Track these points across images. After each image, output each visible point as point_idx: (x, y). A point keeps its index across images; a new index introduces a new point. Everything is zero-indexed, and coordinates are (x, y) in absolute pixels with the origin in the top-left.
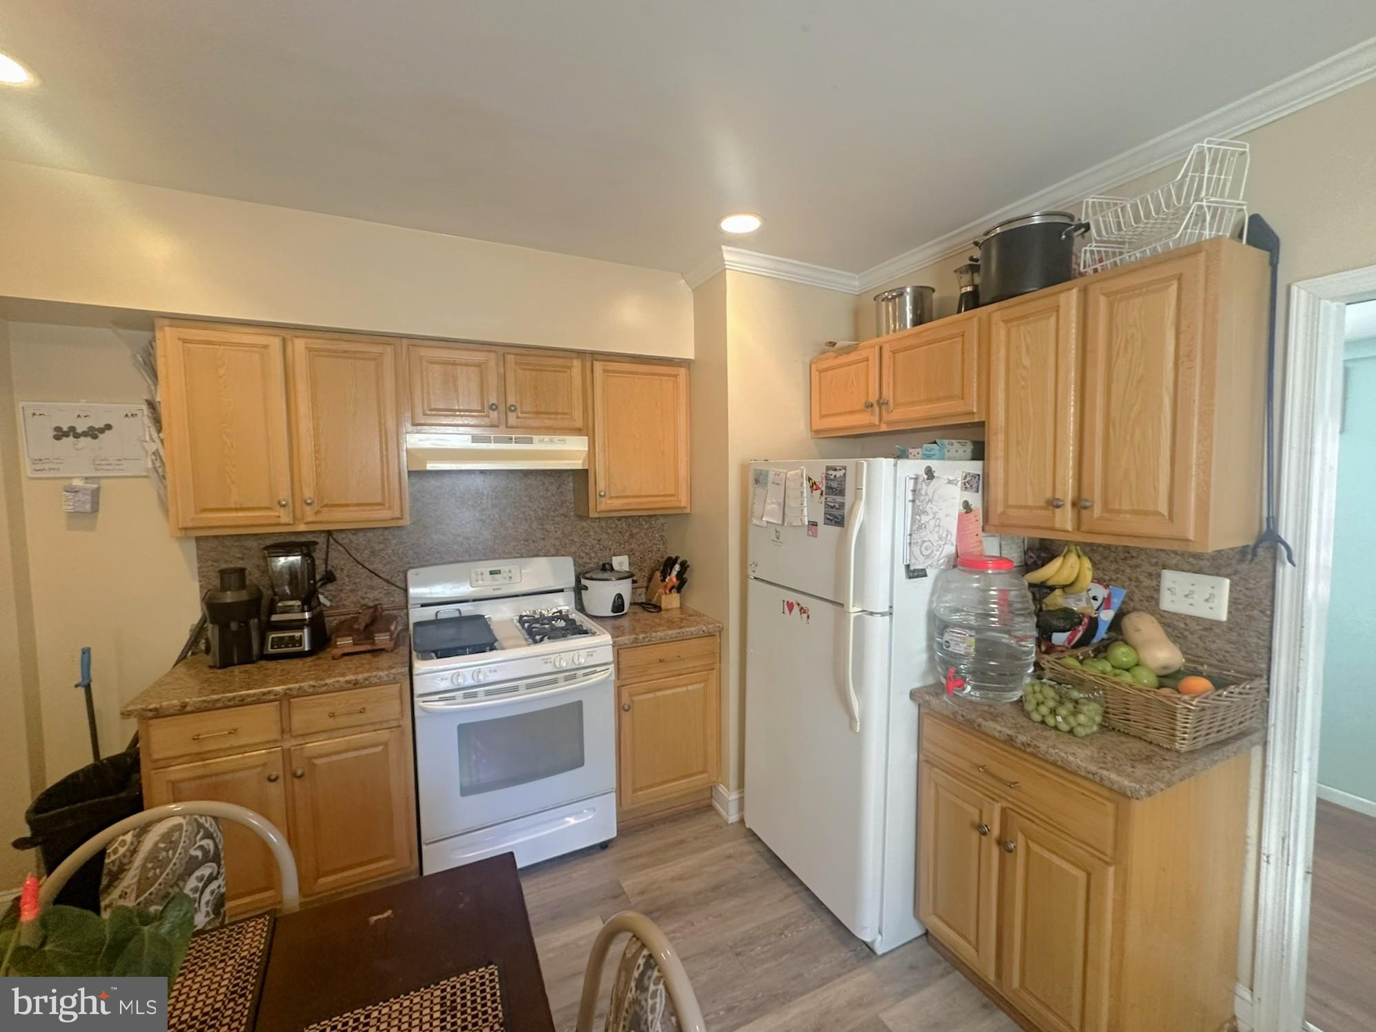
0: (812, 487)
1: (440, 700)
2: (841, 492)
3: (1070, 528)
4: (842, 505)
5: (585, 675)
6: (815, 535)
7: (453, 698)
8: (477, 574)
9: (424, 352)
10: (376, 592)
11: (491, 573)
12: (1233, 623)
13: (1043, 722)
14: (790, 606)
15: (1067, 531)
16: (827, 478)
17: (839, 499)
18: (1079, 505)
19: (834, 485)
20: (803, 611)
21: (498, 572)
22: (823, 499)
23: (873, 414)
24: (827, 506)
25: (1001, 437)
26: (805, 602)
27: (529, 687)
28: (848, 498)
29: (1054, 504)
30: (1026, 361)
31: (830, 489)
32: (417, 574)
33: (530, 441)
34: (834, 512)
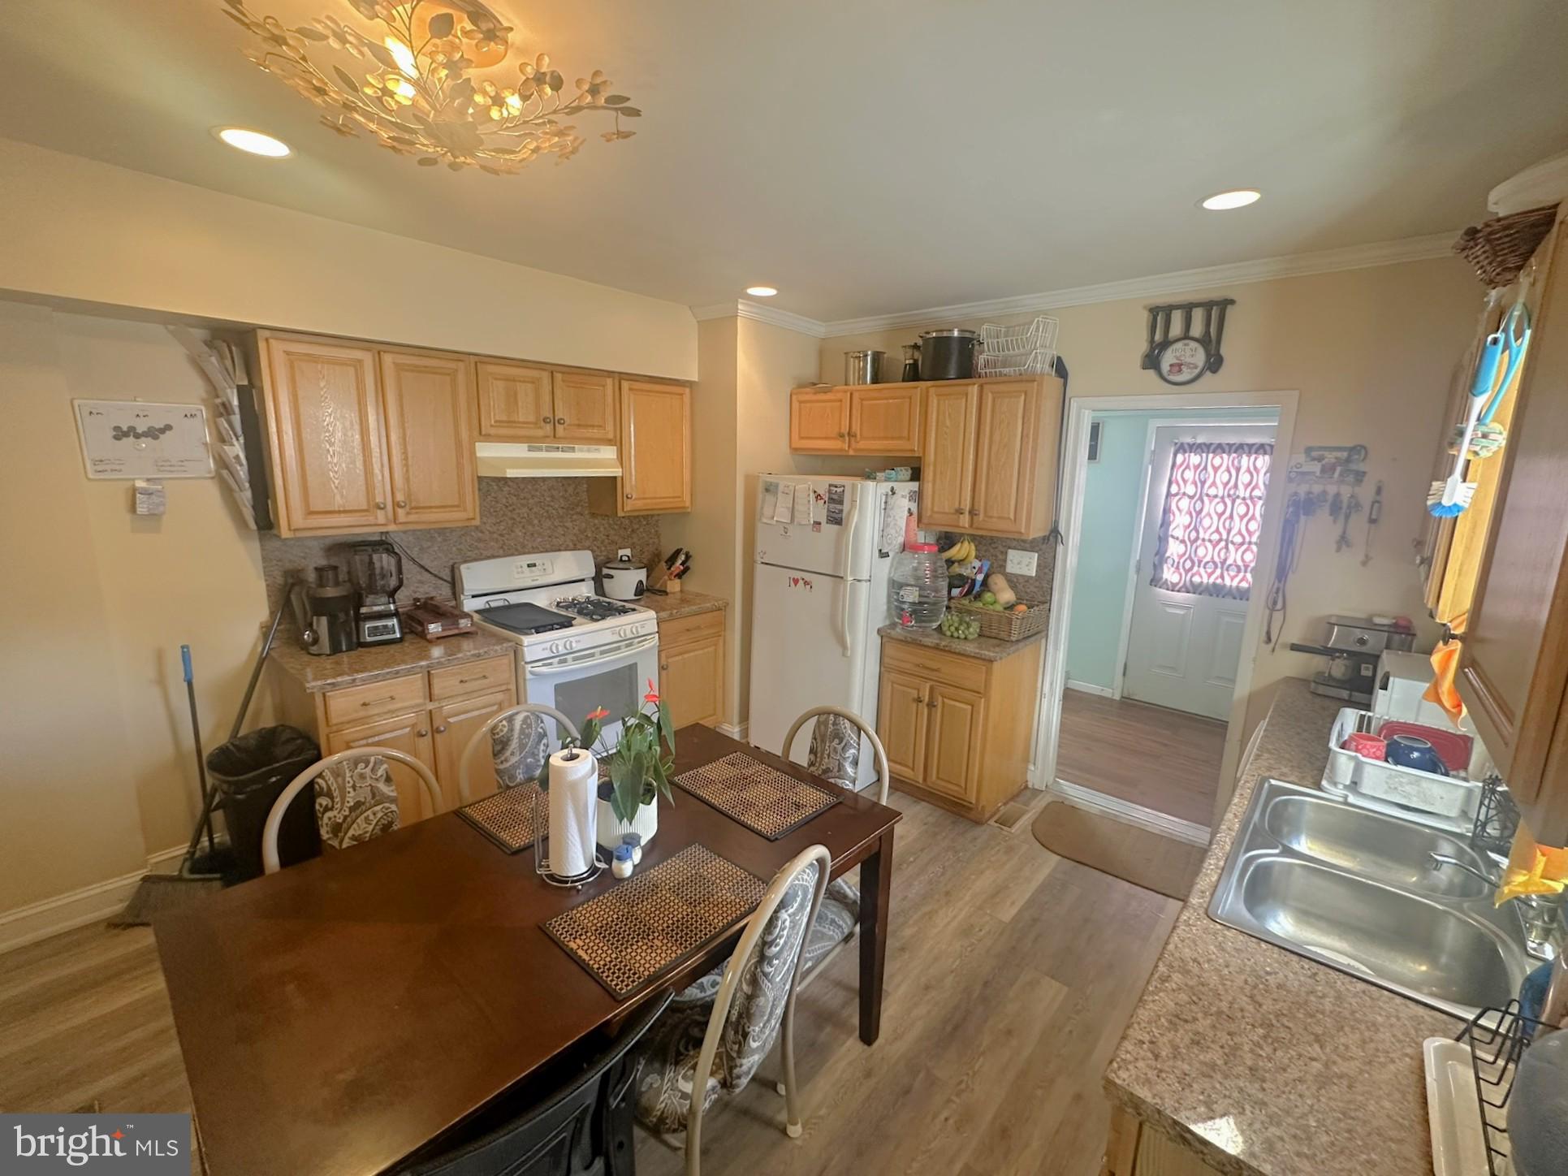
0: (817, 497)
1: (544, 665)
2: (841, 502)
3: (967, 526)
4: (841, 511)
5: (639, 642)
6: (819, 531)
7: (551, 664)
8: (517, 568)
9: (491, 369)
10: (426, 586)
11: (529, 566)
12: (1038, 577)
13: (952, 636)
14: (796, 581)
15: (964, 528)
16: (830, 492)
17: (839, 507)
18: (972, 513)
19: (835, 497)
20: (806, 583)
21: (535, 565)
22: (826, 506)
23: (844, 442)
24: (828, 510)
25: (932, 468)
26: (807, 576)
27: (602, 653)
28: (846, 507)
29: (960, 512)
30: (948, 423)
31: (832, 500)
32: (468, 568)
33: (573, 450)
34: (834, 515)
